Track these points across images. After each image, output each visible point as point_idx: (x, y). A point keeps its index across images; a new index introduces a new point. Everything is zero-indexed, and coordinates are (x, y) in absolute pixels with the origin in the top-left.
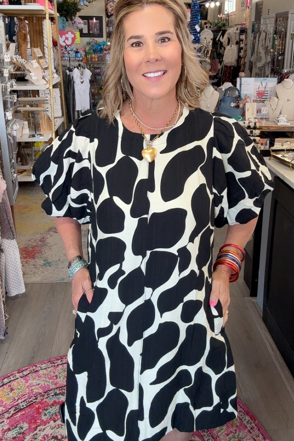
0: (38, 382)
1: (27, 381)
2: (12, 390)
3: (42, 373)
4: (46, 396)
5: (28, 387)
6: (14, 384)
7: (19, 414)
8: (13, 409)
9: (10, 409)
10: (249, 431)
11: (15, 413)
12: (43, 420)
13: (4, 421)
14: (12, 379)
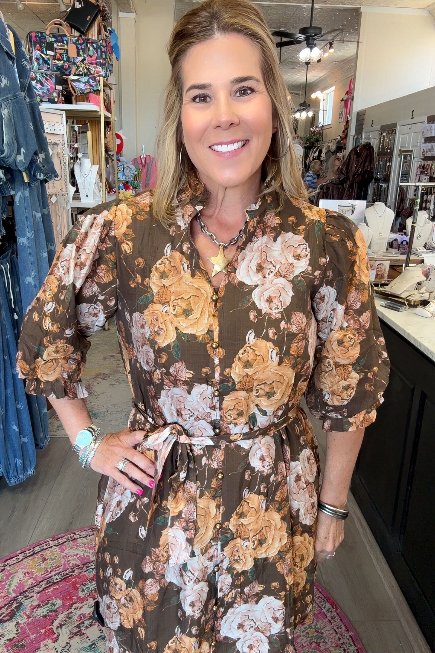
0: (76, 552)
1: (62, 551)
2: (44, 560)
3: (82, 542)
4: (85, 568)
5: (63, 557)
6: (47, 553)
7: (52, 589)
8: (45, 582)
9: (40, 582)
10: (330, 621)
11: (46, 587)
12: (80, 597)
13: (33, 596)
14: (45, 547)
